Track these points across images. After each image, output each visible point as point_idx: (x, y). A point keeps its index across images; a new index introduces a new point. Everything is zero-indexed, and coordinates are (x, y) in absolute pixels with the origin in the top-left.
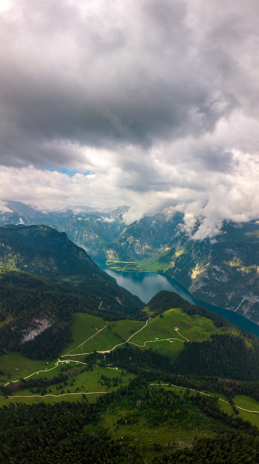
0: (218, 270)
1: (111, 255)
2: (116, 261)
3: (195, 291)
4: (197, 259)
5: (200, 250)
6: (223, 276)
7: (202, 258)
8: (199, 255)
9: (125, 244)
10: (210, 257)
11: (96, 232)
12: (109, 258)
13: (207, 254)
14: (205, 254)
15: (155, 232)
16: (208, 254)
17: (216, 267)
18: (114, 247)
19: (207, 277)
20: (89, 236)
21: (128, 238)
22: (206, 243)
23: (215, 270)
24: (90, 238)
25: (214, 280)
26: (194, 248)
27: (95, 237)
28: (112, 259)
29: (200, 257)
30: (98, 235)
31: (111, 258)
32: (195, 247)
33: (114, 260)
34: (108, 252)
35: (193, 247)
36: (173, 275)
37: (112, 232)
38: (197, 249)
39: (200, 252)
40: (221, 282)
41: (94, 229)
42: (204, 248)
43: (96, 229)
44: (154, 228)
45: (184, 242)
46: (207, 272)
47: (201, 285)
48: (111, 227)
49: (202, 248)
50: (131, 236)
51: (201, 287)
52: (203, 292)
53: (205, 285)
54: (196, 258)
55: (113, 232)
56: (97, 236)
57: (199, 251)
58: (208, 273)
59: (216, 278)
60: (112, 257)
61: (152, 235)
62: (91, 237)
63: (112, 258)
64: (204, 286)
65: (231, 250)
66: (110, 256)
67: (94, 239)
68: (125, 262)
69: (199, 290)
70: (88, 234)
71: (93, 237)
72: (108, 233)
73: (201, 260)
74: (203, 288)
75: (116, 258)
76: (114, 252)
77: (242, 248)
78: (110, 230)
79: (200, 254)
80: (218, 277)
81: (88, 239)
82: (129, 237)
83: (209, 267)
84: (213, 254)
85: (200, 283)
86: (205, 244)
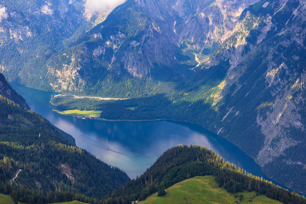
1: (64, 81)
2: (77, 95)
3: (271, 160)
4: (279, 84)
5: (286, 63)
7: (289, 82)
9: (101, 51)
11: (27, 23)
12: (60, 87)
14: (297, 71)
15: (184, 23)
16: (303, 70)
18: (73, 60)
19: (298, 124)
20: (8, 33)
21: (112, 38)
22: (302, 45)
24: (11, 38)
26: (273, 60)
27: (24, 35)
28: (67, 91)
29: (285, 81)
30: (32, 31)
31: (66, 88)
32: (275, 56)
33: (73, 92)
34: (59, 72)
35: (270, 57)
36: (220, 125)
37: (71, 23)
39: (286, 68)
41: (22, 14)
42: (297, 58)
43: (25, 15)
44: (181, 14)
45: (251, 46)
46: (300, 112)
47: (284, 145)
48: (67, 10)
49: (292, 59)
50: (119, 32)
51: (286, 151)
52: (289, 162)
53: (295, 143)
54: (276, 83)
55: (73, 24)
56: (29, 34)
58: (299, 116)
60: (68, 87)
61: (175, 31)
62: (13, 36)
63: (68, 89)
64: (291, 148)
66: (64, 83)
67: (22, 42)
68: (102, 99)
69: (281, 157)
70: (6, 27)
71: (18, 34)
72: (60, 27)
73: (287, 87)
74: (290, 153)
75: (80, 89)
76: (74, 72)
78: (65, 18)
79: (287, 72)
81: (6, 39)
82: (114, 34)
83: (302, 102)
85: (283, 141)
86: (299, 48)
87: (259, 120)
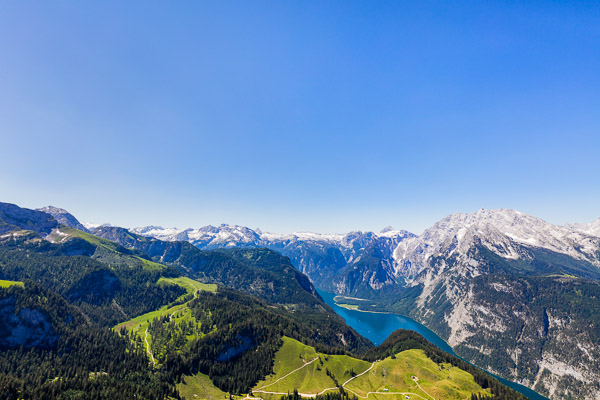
0: (486, 313)
1: (340, 289)
2: (346, 297)
3: (457, 344)
4: (455, 298)
5: (458, 286)
6: (495, 322)
7: (461, 297)
8: (456, 293)
10: (471, 294)
12: (338, 292)
13: (467, 291)
14: (465, 291)
16: (469, 291)
17: (482, 308)
18: (344, 279)
19: (472, 323)
23: (480, 312)
25: (483, 327)
29: (458, 296)
32: (450, 282)
34: (338, 285)
35: (447, 282)
36: (423, 319)
38: (453, 285)
39: (458, 289)
40: (493, 332)
46: (471, 315)
47: (465, 334)
49: (461, 284)
51: (466, 339)
52: (470, 346)
53: (472, 335)
54: (453, 297)
57: (456, 287)
58: (471, 318)
59: (486, 326)
60: (342, 292)
63: (342, 294)
65: (500, 285)
68: (358, 299)
69: (464, 343)
73: (460, 300)
74: (470, 340)
75: (347, 294)
76: (345, 285)
77: (515, 282)
79: (459, 291)
80: (489, 324)
83: (471, 309)
84: (475, 290)
85: (463, 332)
87: (446, 318)
